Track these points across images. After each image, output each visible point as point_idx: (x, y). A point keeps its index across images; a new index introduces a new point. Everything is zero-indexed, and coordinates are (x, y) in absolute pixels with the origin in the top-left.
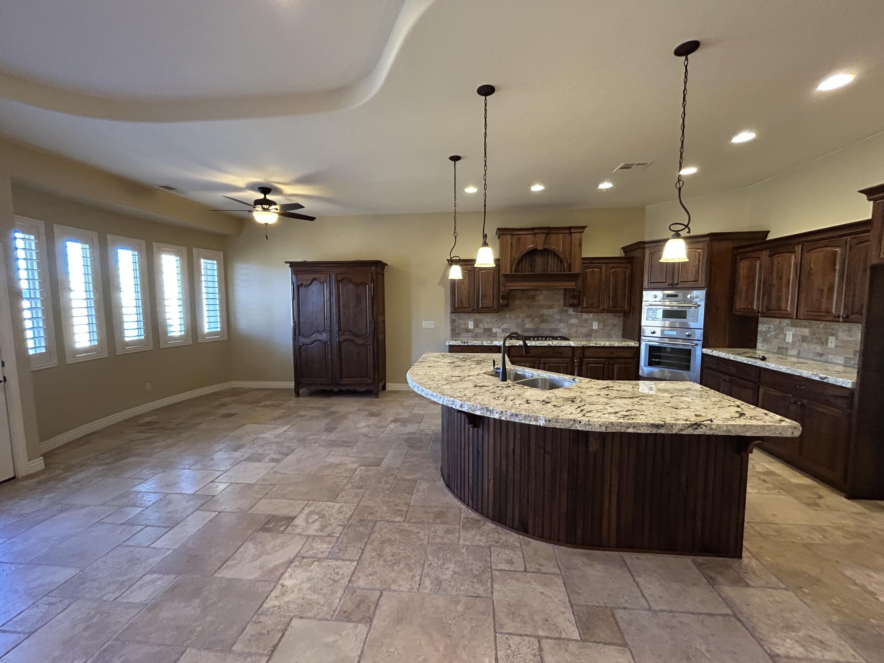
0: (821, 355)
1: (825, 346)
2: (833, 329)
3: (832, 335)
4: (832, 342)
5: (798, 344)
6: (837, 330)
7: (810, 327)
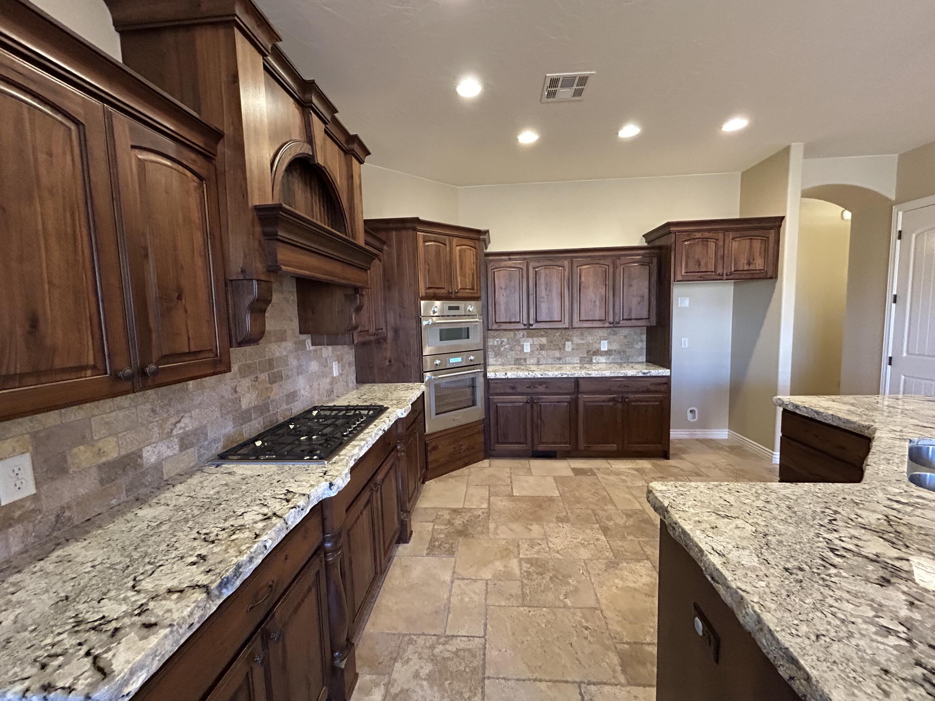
0: (560, 359)
1: (562, 351)
2: (568, 335)
3: (568, 340)
4: (569, 346)
5: (537, 352)
6: (572, 336)
7: (547, 336)
